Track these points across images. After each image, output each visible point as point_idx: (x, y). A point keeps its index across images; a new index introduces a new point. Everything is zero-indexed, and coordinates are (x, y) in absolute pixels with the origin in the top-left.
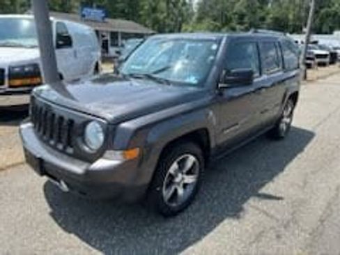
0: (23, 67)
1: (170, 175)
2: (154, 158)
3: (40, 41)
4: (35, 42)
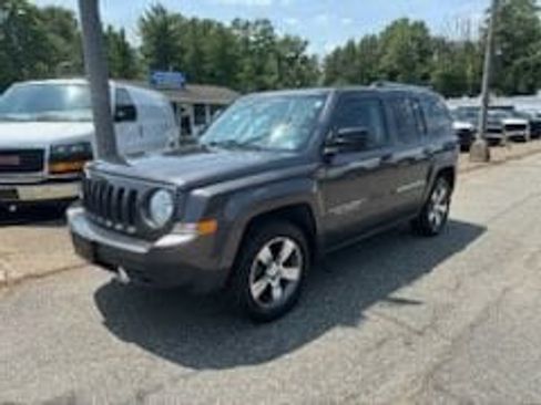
0: (70, 146)
1: (260, 263)
2: (236, 237)
3: (96, 114)
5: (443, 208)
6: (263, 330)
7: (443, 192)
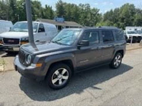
0: (26, 38)
1: (55, 74)
2: (47, 68)
4: (27, 30)
5: (119, 61)
6: (55, 92)
7: (119, 57)
